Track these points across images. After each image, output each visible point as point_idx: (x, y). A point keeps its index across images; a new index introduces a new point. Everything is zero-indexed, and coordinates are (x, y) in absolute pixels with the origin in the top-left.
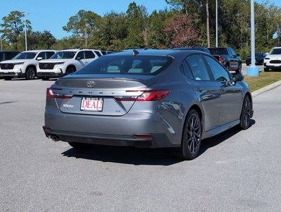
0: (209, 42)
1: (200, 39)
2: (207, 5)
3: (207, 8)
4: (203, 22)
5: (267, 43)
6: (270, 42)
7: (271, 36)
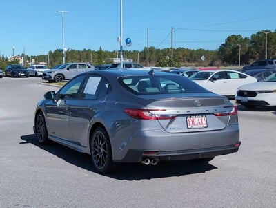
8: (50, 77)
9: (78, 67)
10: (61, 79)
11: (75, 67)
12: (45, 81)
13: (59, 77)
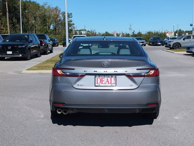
0: (9, 30)
1: (2, 28)
2: (7, 3)
3: (7, 5)
4: (3, 15)
5: (47, 32)
6: (49, 31)
7: (49, 27)
8: (170, 45)
9: (192, 37)
10: (178, 47)
11: (190, 38)
12: (167, 48)
13: (176, 45)
